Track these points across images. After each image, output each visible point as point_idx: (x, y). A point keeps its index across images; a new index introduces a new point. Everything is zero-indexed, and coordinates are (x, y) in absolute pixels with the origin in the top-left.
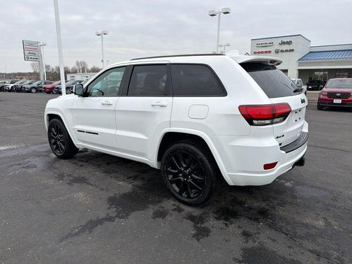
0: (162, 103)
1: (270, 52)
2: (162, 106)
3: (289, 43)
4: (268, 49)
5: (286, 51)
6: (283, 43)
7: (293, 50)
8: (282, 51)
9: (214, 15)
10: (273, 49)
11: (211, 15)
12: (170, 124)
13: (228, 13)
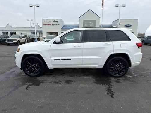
0: (108, 44)
1: (50, 25)
2: (108, 45)
3: (57, 22)
4: (49, 23)
5: (57, 25)
6: (55, 21)
7: (59, 25)
8: (55, 25)
9: (32, 6)
10: (51, 23)
11: (30, 6)
12: (113, 51)
13: (38, 6)
